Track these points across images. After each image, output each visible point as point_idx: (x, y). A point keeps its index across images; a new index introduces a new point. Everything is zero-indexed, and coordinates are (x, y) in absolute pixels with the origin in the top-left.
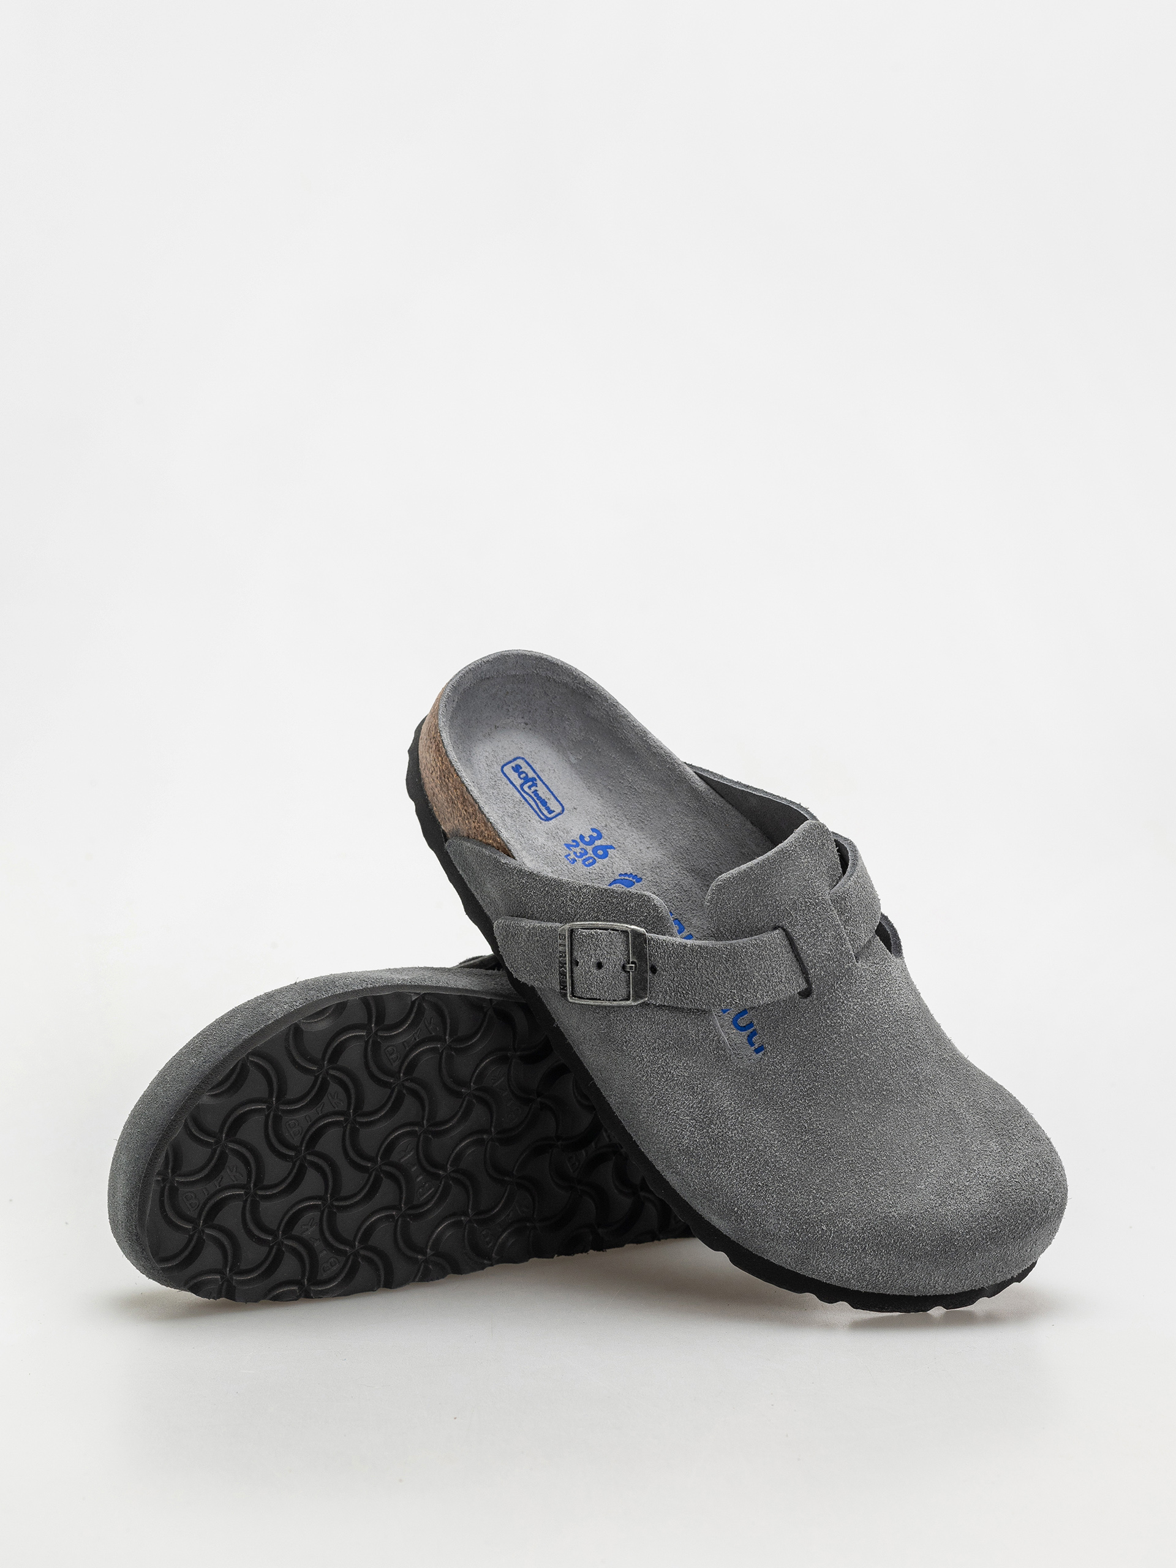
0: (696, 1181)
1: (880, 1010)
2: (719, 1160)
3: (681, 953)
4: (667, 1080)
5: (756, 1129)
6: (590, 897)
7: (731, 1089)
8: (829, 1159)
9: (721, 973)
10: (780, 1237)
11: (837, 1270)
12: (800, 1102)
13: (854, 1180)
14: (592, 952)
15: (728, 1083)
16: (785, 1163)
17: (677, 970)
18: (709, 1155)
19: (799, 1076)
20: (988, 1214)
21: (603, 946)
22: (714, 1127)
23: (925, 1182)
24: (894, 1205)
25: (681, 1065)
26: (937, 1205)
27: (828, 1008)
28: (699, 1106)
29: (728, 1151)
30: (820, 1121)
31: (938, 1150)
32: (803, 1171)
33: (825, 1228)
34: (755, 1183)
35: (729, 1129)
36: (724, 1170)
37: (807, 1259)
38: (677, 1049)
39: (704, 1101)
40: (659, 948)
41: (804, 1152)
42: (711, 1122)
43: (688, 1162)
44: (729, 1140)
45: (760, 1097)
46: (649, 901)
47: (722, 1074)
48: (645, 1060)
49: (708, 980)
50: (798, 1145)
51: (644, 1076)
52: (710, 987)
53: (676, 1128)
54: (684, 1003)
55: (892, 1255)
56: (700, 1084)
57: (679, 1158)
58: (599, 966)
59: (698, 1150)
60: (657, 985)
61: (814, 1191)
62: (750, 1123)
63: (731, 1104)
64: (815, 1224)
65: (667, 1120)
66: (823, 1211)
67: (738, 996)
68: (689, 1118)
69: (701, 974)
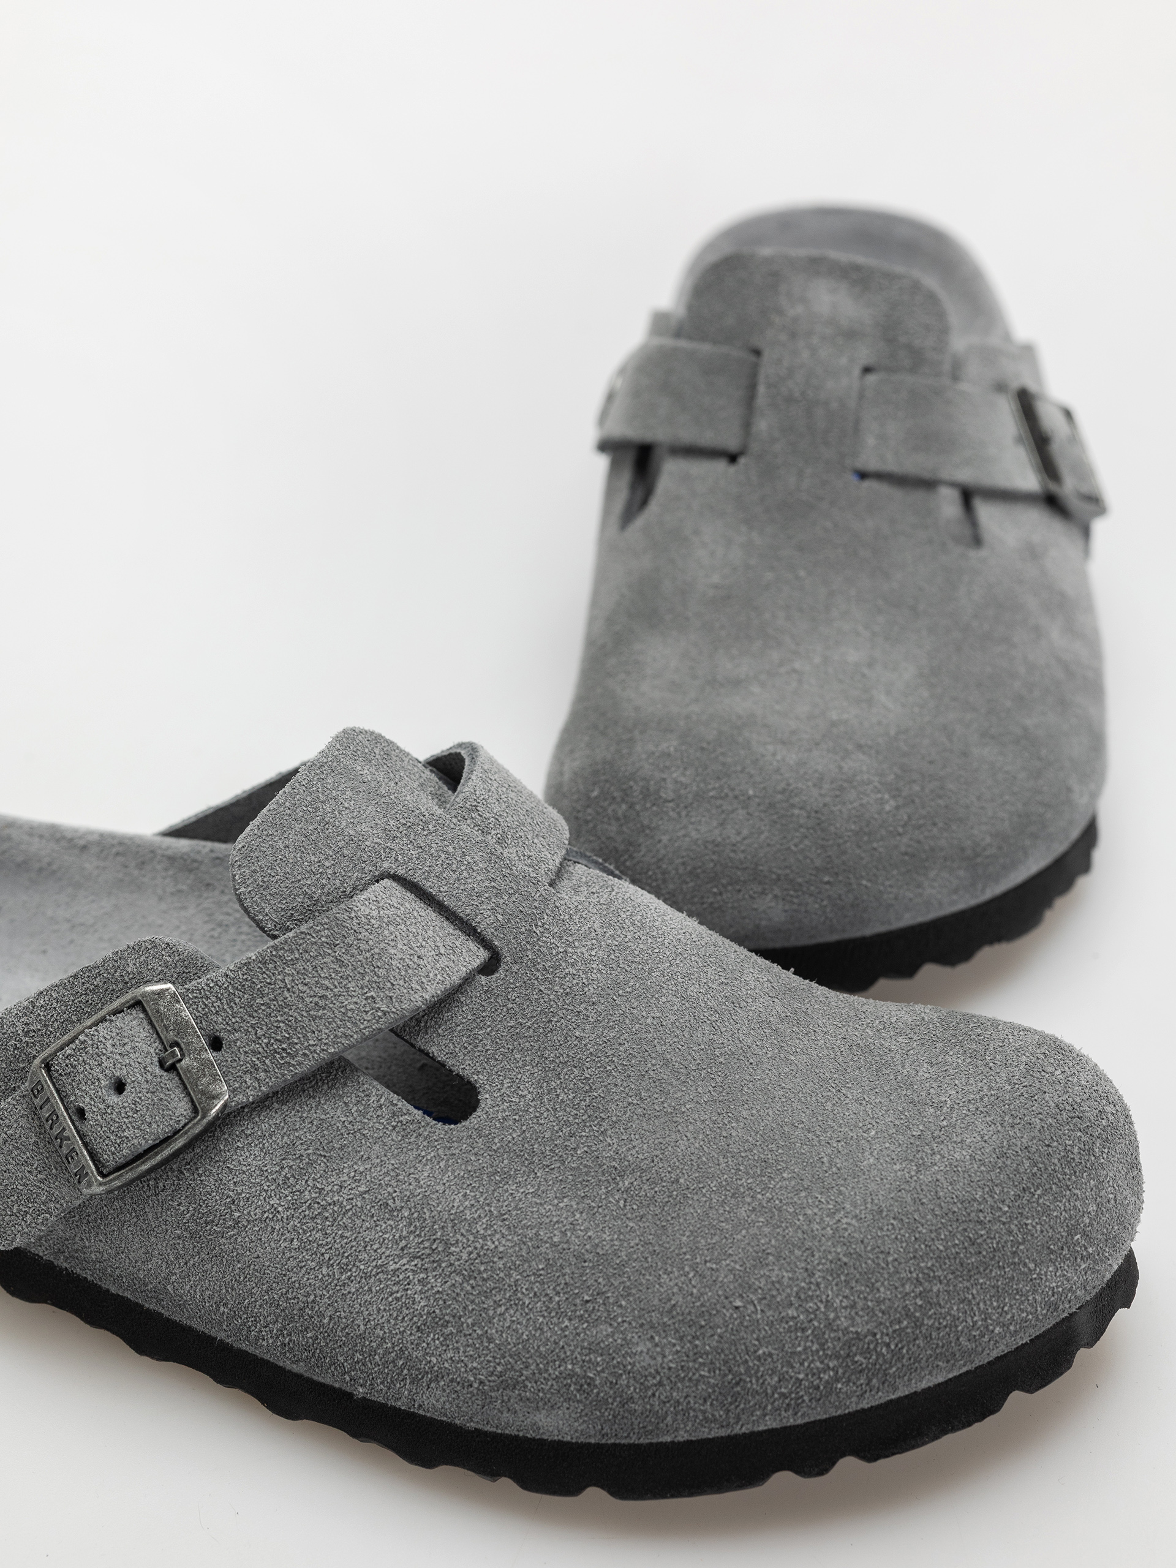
0: (475, 1365)
1: (641, 946)
2: (495, 1302)
3: (246, 980)
4: (335, 1220)
5: (532, 1212)
6: (55, 1005)
7: (453, 1171)
8: (685, 1197)
9: (333, 975)
10: (670, 1369)
11: (801, 1376)
12: (584, 1134)
13: (746, 1206)
14: (97, 1071)
15: (442, 1164)
16: (612, 1240)
17: (255, 1014)
18: (472, 1302)
19: (558, 1096)
20: (1008, 1149)
21: (110, 1048)
22: (458, 1250)
23: (871, 1154)
24: (839, 1207)
25: (346, 1178)
26: (913, 1173)
27: (545, 969)
28: (412, 1228)
29: (502, 1275)
30: (634, 1147)
31: (864, 1102)
32: (651, 1237)
33: (738, 1303)
34: (578, 1301)
35: (484, 1238)
36: (512, 1312)
37: (737, 1384)
38: (325, 1156)
39: (416, 1215)
40: (208, 998)
41: (635, 1207)
42: (448, 1244)
43: (445, 1339)
44: (494, 1257)
45: (511, 1160)
46: (156, 946)
47: (423, 1154)
48: (280, 1209)
49: (316, 999)
50: (618, 1202)
51: (292, 1240)
52: (324, 1009)
53: (391, 1294)
54: (294, 1065)
55: (882, 1289)
56: (395, 1192)
57: (425, 1345)
58: (119, 1087)
59: (449, 1306)
60: (235, 1064)
61: (688, 1256)
62: (516, 1208)
63: (465, 1195)
64: (718, 1307)
65: (370, 1290)
66: (720, 1279)
67: (382, 1000)
68: (405, 1261)
69: (298, 996)
